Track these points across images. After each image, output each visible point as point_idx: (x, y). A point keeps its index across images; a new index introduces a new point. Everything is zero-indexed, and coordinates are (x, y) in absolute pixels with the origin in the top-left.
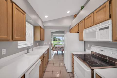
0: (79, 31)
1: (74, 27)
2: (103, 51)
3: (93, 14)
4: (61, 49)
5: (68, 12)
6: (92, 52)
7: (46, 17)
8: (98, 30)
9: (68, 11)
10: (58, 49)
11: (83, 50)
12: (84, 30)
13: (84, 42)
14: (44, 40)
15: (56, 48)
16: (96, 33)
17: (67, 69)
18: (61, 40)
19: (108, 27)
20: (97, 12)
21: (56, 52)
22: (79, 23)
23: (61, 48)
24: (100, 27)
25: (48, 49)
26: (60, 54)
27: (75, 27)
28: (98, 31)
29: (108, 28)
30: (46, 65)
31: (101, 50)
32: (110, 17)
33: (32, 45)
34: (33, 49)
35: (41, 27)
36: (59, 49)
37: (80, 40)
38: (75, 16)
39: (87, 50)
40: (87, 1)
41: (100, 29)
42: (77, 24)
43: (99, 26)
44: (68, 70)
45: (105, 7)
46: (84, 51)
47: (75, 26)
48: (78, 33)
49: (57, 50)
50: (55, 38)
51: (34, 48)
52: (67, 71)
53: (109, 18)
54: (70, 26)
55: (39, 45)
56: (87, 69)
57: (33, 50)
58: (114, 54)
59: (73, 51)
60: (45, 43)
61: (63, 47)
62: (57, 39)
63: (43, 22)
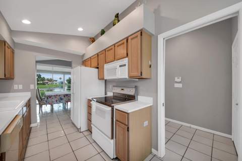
0: (98, 65)
1: (90, 58)
3: (114, 47)
4: (62, 99)
5: (80, 29)
6: (113, 93)
8: (118, 66)
9: (79, 27)
10: (54, 100)
12: (105, 65)
13: (106, 81)
14: (13, 79)
16: (117, 70)
17: (79, 128)
18: (58, 82)
20: (118, 46)
22: (99, 54)
23: (63, 97)
25: (30, 100)
28: (118, 68)
29: (125, 65)
31: (122, 89)
32: (127, 55)
36: (56, 101)
37: (99, 79)
39: (108, 93)
41: (120, 66)
42: (95, 55)
47: (92, 57)
48: (98, 68)
49: (52, 102)
52: (80, 130)
54: (83, 55)
59: (89, 96)
60: (16, 87)
61: (67, 95)
62: (46, 81)
63: (11, 32)
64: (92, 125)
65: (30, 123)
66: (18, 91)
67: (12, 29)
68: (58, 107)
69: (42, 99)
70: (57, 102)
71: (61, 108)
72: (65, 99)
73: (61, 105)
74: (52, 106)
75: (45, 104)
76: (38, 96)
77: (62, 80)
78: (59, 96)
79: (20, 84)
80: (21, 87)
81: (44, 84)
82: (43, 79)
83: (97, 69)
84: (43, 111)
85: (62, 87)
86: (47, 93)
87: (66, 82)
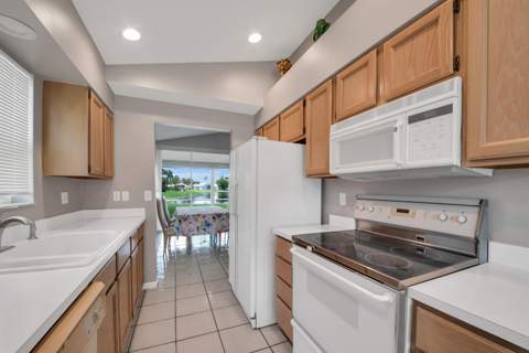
0: (304, 132)
1: (279, 115)
2: (407, 211)
3: (378, 53)
4: (208, 225)
5: (255, 38)
6: (357, 221)
7: (131, 34)
8: (402, 121)
9: (250, 33)
10: (193, 226)
11: (319, 221)
12: (333, 127)
14: (111, 178)
15: (184, 224)
17: (252, 315)
18: (202, 184)
19: (451, 105)
20: (395, 47)
21: (179, 243)
22: (308, 98)
23: (211, 221)
24: (410, 107)
25: (143, 225)
26: (201, 249)
27: (285, 118)
28: (401, 127)
29: (447, 109)
30: (134, 316)
31: (399, 211)
32: (456, 68)
33: (30, 200)
34: (33, 227)
35: (90, 90)
36: (198, 228)
37: (309, 176)
38: (285, 66)
39: (332, 218)
40: (339, 4)
41: (413, 119)
42: (296, 102)
43: (409, 103)
44: (255, 318)
45: (436, 22)
46: (324, 221)
47: (283, 112)
48: (303, 142)
49: (190, 231)
50: (170, 174)
51: (41, 224)
52: (253, 322)
53: (452, 71)
54: (260, 112)
55: (78, 205)
56: (376, 293)
57: (32, 236)
58: (452, 218)
59: (282, 227)
60: (116, 196)
61: (219, 215)
62: (181, 184)
63: (105, 69)
64: (292, 321)
65: (143, 282)
66: (121, 205)
67: (107, 63)
68: (201, 241)
69: (169, 223)
70: (199, 231)
71: (207, 245)
72: (215, 225)
73: (208, 237)
74: (189, 240)
75: (175, 235)
76: (163, 216)
77: (209, 182)
78: (204, 217)
79: (125, 190)
80: (126, 196)
81: (177, 189)
82: (176, 180)
83: (300, 145)
84: (173, 249)
85: (209, 196)
86: (181, 211)
87: (216, 185)
